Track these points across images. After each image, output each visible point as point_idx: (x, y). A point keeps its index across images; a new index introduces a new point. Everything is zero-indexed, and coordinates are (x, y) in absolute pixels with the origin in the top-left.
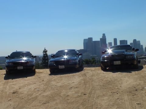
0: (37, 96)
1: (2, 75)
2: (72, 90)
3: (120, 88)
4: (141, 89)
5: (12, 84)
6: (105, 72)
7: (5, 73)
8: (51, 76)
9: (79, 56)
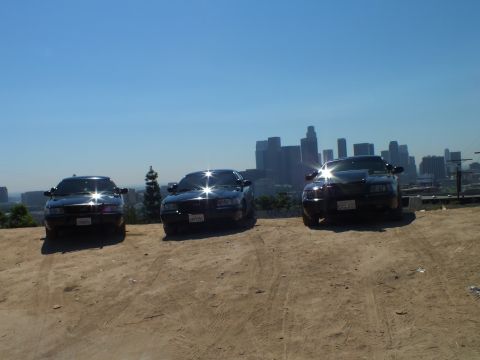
0: (131, 296)
1: (35, 243)
2: (226, 279)
3: (355, 273)
4: (410, 275)
5: (62, 265)
6: (313, 231)
7: (44, 236)
8: (168, 244)
9: (242, 187)
